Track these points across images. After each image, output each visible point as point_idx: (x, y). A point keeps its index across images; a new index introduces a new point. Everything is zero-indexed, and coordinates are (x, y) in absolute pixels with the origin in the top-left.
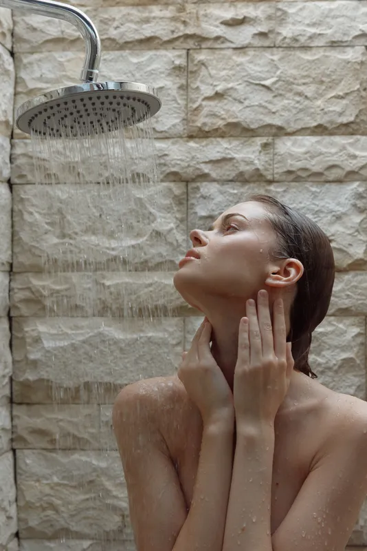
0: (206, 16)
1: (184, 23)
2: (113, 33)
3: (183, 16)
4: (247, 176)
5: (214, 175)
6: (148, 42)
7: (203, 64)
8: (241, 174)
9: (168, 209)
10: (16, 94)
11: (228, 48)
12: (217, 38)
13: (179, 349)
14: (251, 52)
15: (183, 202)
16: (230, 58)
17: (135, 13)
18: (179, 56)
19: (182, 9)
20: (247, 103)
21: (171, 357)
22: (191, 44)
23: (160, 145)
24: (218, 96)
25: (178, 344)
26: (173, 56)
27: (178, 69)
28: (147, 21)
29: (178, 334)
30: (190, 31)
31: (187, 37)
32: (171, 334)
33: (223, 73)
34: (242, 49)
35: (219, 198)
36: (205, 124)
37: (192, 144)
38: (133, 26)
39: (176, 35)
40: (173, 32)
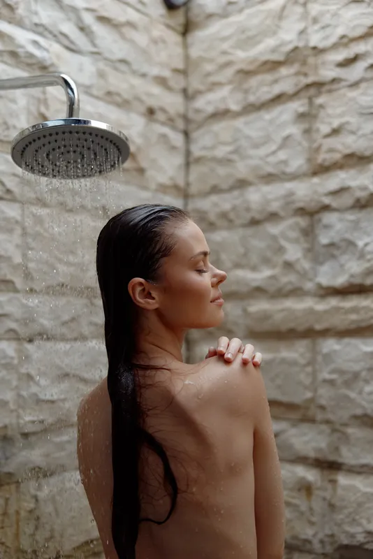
0: (324, 63)
1: (306, 75)
2: (252, 98)
3: (305, 69)
4: (363, 202)
5: (334, 204)
6: (279, 99)
7: (321, 106)
8: (358, 200)
9: (296, 241)
10: (188, 164)
11: (344, 87)
12: (334, 81)
13: (309, 369)
14: (363, 85)
15: (308, 233)
16: (345, 95)
17: (268, 77)
18: (303, 105)
19: (304, 63)
20: (360, 133)
21: (302, 377)
22: (312, 91)
23: (289, 186)
24: (335, 132)
25: (308, 364)
26: (298, 106)
27: (302, 116)
28: (276, 81)
29: (308, 355)
30: (310, 80)
31: (308, 86)
32: (302, 355)
33: (339, 111)
34: (355, 85)
35: (339, 226)
36: (324, 160)
37: (316, 180)
38: (265, 89)
39: (299, 87)
40: (296, 85)
